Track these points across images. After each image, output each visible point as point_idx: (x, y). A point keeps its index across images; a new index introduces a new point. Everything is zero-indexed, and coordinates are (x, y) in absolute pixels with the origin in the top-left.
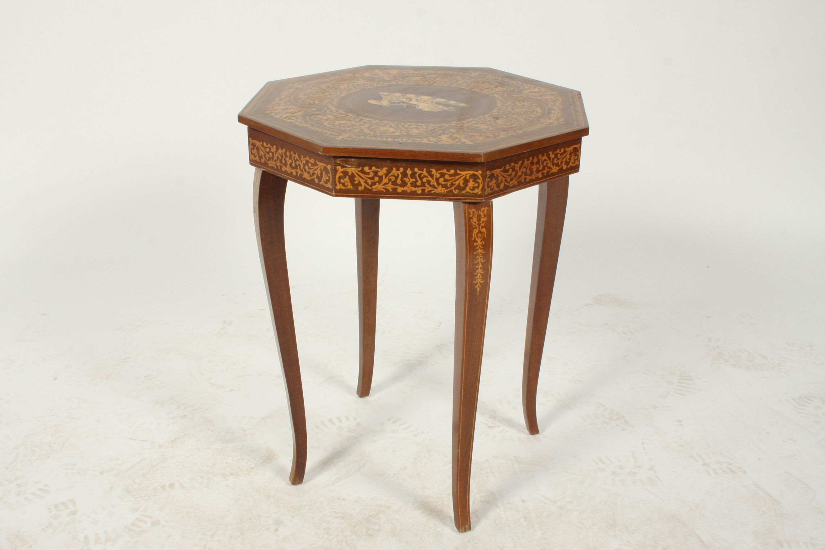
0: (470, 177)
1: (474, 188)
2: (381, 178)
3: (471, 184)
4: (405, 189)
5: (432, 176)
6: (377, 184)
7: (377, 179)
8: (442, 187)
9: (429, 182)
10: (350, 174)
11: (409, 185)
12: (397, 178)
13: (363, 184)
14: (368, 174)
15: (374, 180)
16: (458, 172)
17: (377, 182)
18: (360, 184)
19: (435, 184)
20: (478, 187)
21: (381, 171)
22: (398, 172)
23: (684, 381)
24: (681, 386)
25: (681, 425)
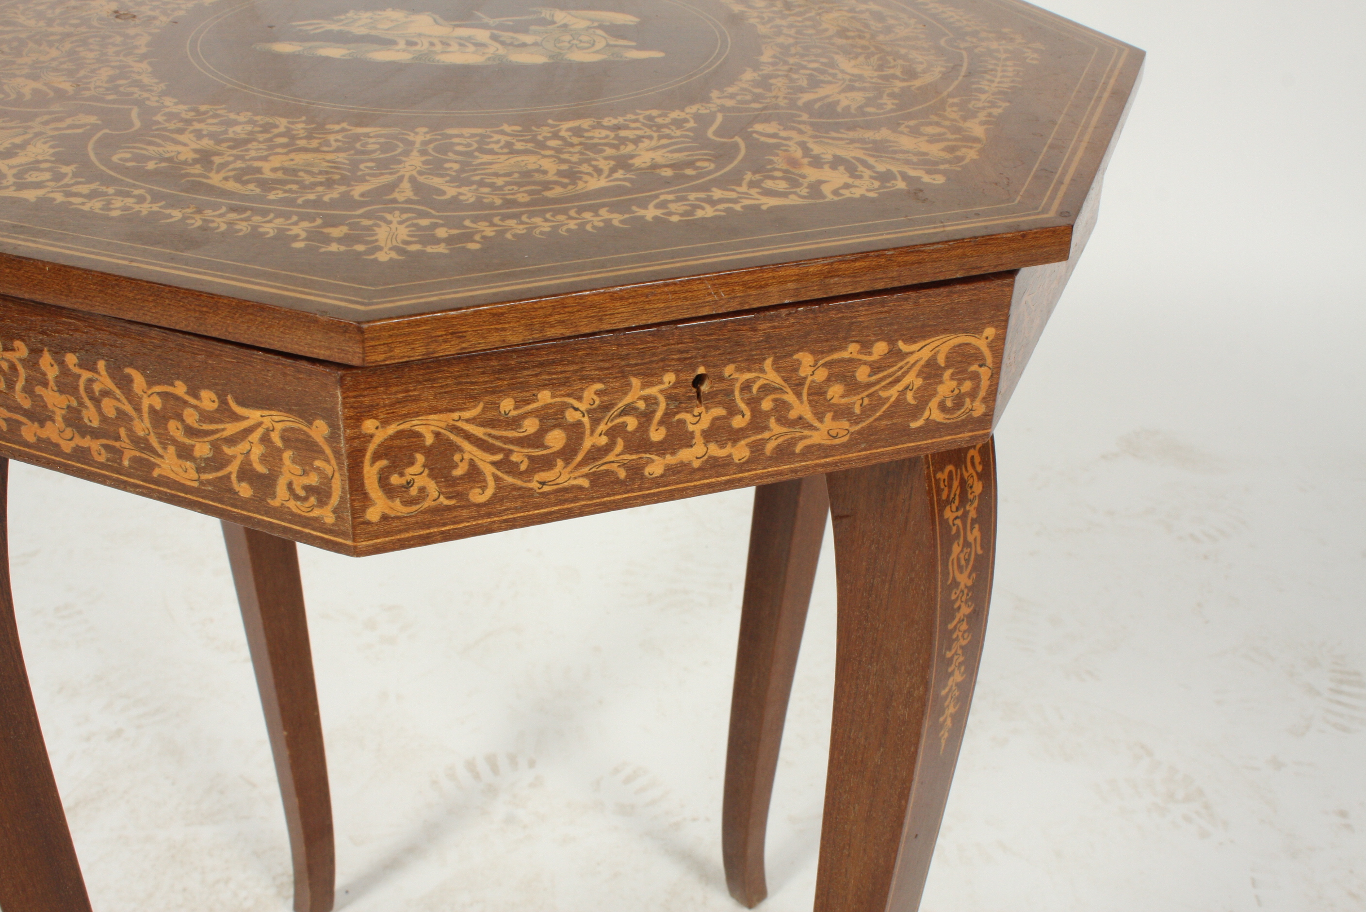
0: (950, 360)
1: (958, 400)
2: (575, 432)
3: (946, 387)
4: (685, 455)
5: (797, 386)
6: (560, 463)
7: (556, 439)
8: (835, 417)
9: (781, 407)
10: (429, 440)
11: (698, 439)
12: (646, 417)
13: (488, 470)
14: (515, 423)
15: (543, 446)
16: (901, 345)
17: (558, 454)
18: (474, 474)
19: (807, 412)
20: (972, 395)
21: (576, 404)
22: (653, 391)
23: (1345, 688)
24: (1339, 703)
25: (1348, 826)
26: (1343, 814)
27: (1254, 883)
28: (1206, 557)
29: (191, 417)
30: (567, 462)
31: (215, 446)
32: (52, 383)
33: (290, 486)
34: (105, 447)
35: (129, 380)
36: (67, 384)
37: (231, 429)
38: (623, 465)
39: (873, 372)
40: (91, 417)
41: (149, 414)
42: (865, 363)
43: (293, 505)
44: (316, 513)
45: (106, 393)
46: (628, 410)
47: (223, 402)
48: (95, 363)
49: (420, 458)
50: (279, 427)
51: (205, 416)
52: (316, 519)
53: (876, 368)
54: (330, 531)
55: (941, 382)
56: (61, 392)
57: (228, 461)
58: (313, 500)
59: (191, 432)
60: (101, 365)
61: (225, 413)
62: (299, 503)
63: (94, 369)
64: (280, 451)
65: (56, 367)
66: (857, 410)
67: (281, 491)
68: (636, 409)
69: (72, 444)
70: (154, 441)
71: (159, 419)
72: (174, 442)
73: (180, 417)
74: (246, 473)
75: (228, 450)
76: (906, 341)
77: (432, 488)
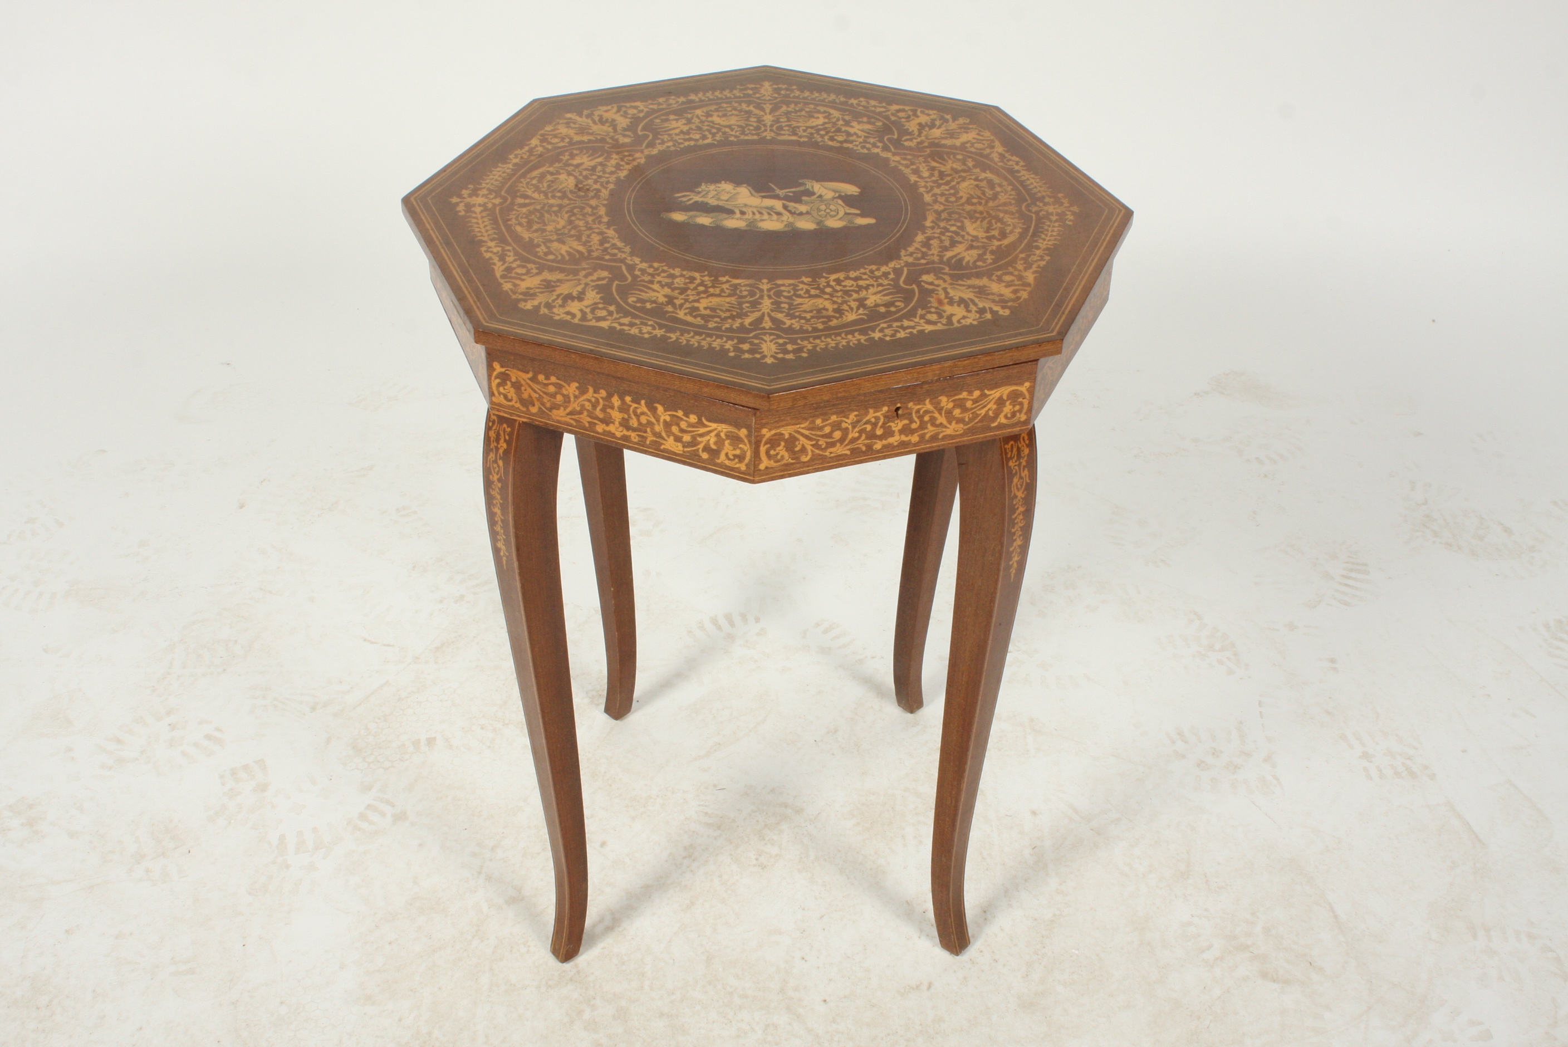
0: (1009, 397)
1: (1014, 414)
2: (845, 432)
4: (891, 440)
5: (940, 410)
6: (838, 444)
7: (837, 435)
8: (957, 423)
9: (933, 420)
11: (897, 434)
12: (875, 425)
13: (809, 448)
14: (821, 429)
15: (831, 438)
16: (986, 392)
17: (837, 441)
18: (803, 450)
19: (944, 421)
20: (1020, 411)
21: (846, 420)
22: (878, 414)
23: (1353, 575)
24: (1346, 585)
25: (1335, 669)
26: (1333, 661)
27: (1260, 703)
28: (1266, 476)
29: (683, 425)
30: (841, 444)
31: (694, 438)
32: (616, 408)
33: (727, 454)
34: (638, 435)
35: (656, 409)
36: (624, 409)
37: (702, 430)
38: (865, 445)
39: (974, 404)
40: (634, 423)
41: (663, 423)
42: (970, 400)
43: (727, 462)
44: (737, 466)
45: (643, 413)
46: (868, 422)
47: (700, 419)
48: (640, 401)
49: (783, 444)
50: (725, 430)
51: (691, 425)
52: (737, 468)
53: (975, 401)
54: (743, 473)
55: (1005, 406)
56: (620, 412)
57: (699, 443)
58: (737, 460)
59: (682, 431)
60: (643, 402)
61: (700, 424)
62: (730, 462)
63: (639, 403)
64: (724, 440)
65: (619, 402)
66: (967, 420)
67: (722, 457)
68: (871, 422)
69: (622, 434)
70: (664, 434)
71: (667, 425)
72: (674, 435)
73: (678, 425)
74: (707, 449)
75: (699, 439)
76: (988, 390)
77: (786, 455)
